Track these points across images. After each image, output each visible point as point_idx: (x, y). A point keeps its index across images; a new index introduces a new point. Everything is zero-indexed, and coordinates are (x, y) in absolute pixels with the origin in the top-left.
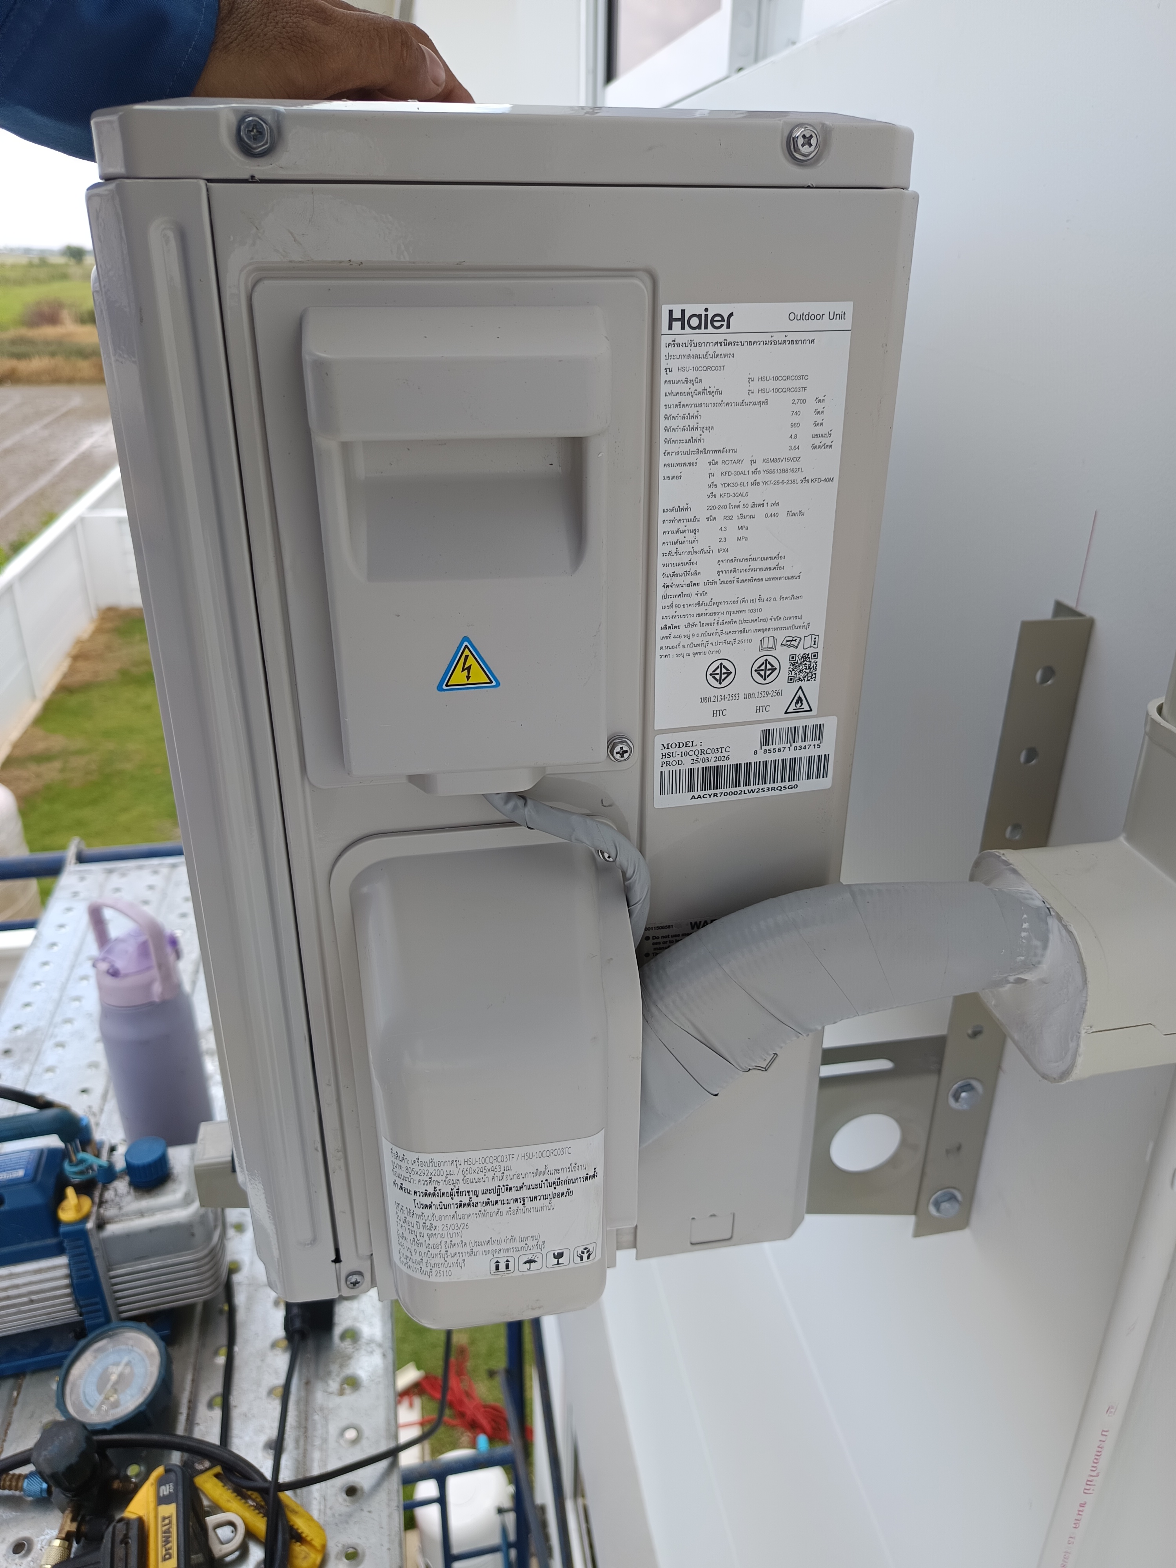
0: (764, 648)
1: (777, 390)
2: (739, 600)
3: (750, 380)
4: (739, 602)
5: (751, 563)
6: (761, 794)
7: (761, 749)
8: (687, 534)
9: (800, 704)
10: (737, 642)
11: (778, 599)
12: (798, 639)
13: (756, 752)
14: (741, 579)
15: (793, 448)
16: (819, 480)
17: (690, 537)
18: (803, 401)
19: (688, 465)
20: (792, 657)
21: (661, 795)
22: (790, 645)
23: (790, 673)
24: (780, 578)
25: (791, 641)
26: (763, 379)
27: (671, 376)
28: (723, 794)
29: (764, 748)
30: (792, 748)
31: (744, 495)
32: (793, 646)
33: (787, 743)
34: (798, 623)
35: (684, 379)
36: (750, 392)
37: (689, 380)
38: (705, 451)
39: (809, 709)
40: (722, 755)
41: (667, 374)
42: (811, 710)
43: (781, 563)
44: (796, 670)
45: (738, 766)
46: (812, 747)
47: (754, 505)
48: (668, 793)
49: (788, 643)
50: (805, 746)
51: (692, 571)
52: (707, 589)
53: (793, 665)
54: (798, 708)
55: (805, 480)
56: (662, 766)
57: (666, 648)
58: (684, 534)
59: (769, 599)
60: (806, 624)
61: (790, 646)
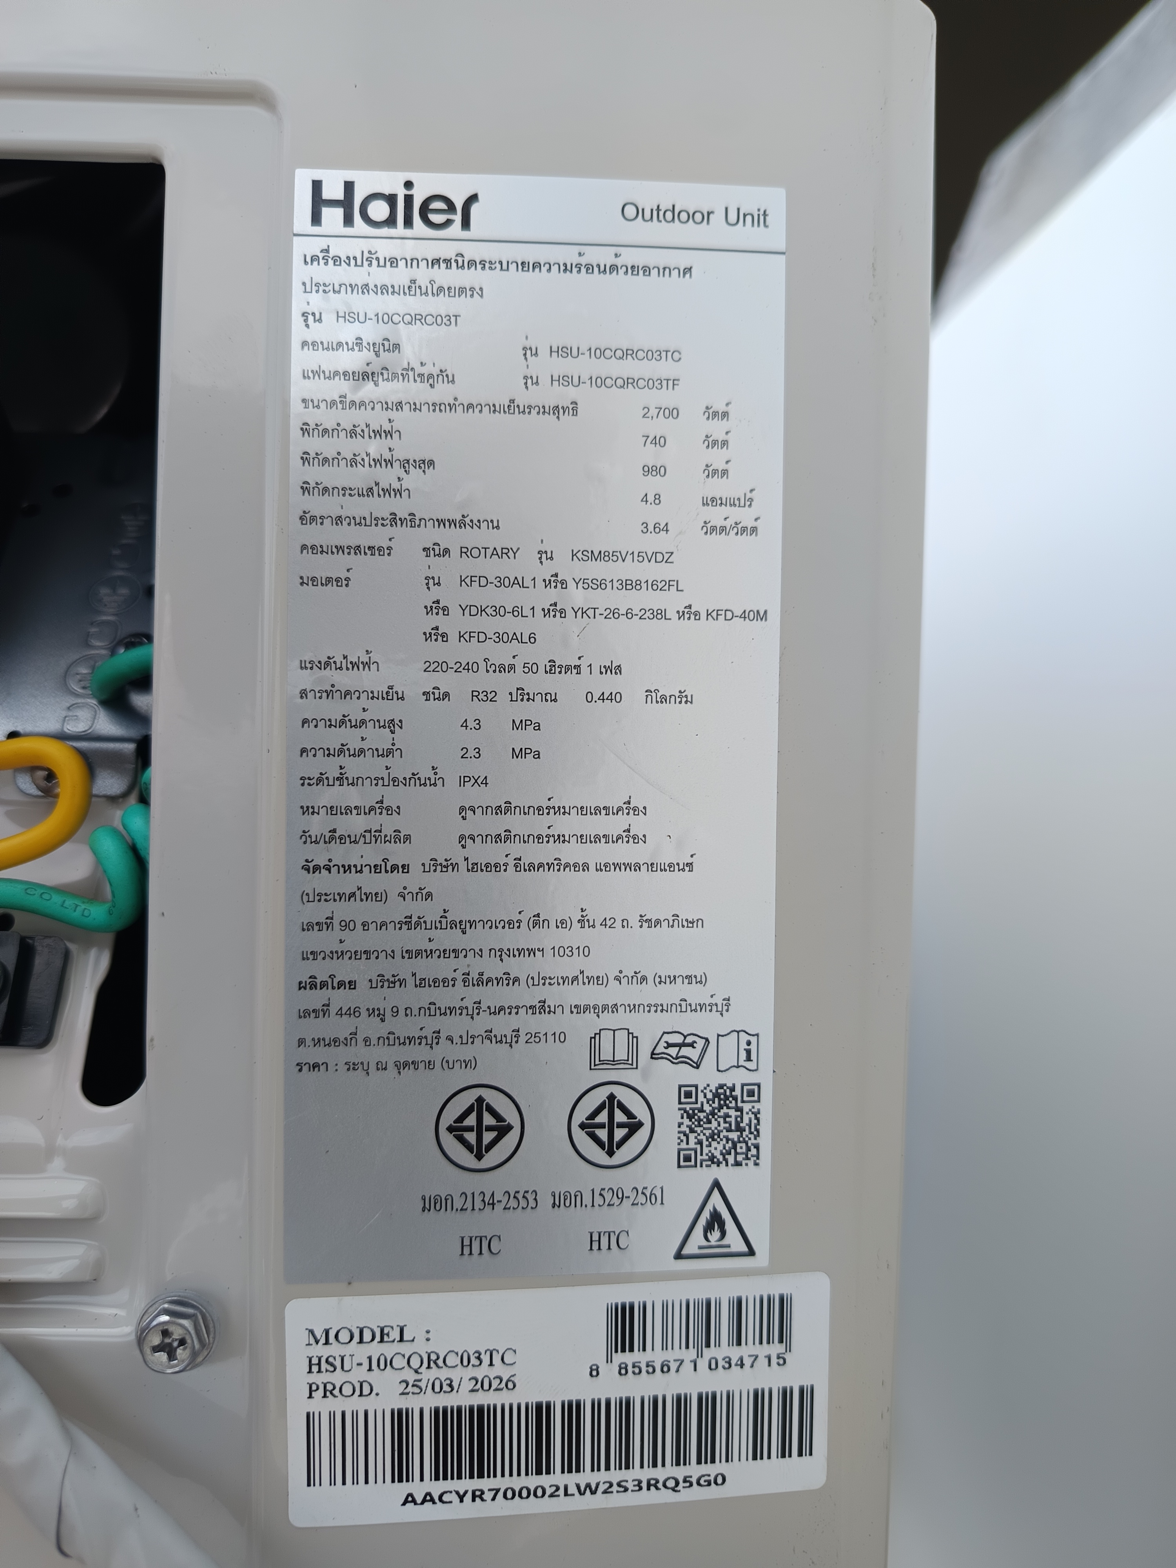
0: (602, 1062)
1: (600, 382)
2: (524, 918)
3: (529, 352)
4: (524, 925)
5: (552, 818)
6: (617, 1500)
7: (610, 1360)
8: (369, 731)
9: (715, 1235)
10: (523, 1039)
11: (634, 921)
12: (700, 1043)
13: (594, 1371)
14: (526, 860)
15: (651, 528)
16: (727, 615)
17: (380, 739)
18: (673, 413)
19: (369, 553)
20: (687, 1093)
21: (309, 1485)
22: (677, 1058)
23: (684, 1138)
24: (637, 867)
25: (680, 1046)
26: (563, 351)
27: (316, 332)
28: (501, 1494)
29: (620, 1358)
30: (702, 1364)
31: (526, 639)
32: (686, 1061)
33: (687, 1347)
34: (695, 994)
35: (351, 340)
36: (530, 381)
37: (365, 344)
38: (412, 521)
39: (745, 1249)
40: (493, 1373)
41: (307, 326)
42: (751, 1252)
43: (638, 824)
44: (699, 1130)
45: (542, 1411)
46: (762, 1362)
47: (552, 667)
48: (332, 1482)
49: (673, 1051)
50: (741, 1359)
51: (388, 831)
52: (435, 882)
53: (690, 1117)
54: (713, 1243)
55: (688, 613)
56: (310, 1397)
57: (317, 1042)
58: (362, 732)
59: (609, 923)
60: (718, 1000)
61: (677, 1060)
